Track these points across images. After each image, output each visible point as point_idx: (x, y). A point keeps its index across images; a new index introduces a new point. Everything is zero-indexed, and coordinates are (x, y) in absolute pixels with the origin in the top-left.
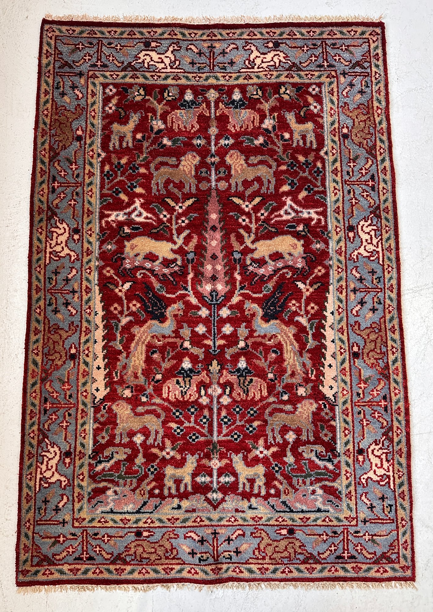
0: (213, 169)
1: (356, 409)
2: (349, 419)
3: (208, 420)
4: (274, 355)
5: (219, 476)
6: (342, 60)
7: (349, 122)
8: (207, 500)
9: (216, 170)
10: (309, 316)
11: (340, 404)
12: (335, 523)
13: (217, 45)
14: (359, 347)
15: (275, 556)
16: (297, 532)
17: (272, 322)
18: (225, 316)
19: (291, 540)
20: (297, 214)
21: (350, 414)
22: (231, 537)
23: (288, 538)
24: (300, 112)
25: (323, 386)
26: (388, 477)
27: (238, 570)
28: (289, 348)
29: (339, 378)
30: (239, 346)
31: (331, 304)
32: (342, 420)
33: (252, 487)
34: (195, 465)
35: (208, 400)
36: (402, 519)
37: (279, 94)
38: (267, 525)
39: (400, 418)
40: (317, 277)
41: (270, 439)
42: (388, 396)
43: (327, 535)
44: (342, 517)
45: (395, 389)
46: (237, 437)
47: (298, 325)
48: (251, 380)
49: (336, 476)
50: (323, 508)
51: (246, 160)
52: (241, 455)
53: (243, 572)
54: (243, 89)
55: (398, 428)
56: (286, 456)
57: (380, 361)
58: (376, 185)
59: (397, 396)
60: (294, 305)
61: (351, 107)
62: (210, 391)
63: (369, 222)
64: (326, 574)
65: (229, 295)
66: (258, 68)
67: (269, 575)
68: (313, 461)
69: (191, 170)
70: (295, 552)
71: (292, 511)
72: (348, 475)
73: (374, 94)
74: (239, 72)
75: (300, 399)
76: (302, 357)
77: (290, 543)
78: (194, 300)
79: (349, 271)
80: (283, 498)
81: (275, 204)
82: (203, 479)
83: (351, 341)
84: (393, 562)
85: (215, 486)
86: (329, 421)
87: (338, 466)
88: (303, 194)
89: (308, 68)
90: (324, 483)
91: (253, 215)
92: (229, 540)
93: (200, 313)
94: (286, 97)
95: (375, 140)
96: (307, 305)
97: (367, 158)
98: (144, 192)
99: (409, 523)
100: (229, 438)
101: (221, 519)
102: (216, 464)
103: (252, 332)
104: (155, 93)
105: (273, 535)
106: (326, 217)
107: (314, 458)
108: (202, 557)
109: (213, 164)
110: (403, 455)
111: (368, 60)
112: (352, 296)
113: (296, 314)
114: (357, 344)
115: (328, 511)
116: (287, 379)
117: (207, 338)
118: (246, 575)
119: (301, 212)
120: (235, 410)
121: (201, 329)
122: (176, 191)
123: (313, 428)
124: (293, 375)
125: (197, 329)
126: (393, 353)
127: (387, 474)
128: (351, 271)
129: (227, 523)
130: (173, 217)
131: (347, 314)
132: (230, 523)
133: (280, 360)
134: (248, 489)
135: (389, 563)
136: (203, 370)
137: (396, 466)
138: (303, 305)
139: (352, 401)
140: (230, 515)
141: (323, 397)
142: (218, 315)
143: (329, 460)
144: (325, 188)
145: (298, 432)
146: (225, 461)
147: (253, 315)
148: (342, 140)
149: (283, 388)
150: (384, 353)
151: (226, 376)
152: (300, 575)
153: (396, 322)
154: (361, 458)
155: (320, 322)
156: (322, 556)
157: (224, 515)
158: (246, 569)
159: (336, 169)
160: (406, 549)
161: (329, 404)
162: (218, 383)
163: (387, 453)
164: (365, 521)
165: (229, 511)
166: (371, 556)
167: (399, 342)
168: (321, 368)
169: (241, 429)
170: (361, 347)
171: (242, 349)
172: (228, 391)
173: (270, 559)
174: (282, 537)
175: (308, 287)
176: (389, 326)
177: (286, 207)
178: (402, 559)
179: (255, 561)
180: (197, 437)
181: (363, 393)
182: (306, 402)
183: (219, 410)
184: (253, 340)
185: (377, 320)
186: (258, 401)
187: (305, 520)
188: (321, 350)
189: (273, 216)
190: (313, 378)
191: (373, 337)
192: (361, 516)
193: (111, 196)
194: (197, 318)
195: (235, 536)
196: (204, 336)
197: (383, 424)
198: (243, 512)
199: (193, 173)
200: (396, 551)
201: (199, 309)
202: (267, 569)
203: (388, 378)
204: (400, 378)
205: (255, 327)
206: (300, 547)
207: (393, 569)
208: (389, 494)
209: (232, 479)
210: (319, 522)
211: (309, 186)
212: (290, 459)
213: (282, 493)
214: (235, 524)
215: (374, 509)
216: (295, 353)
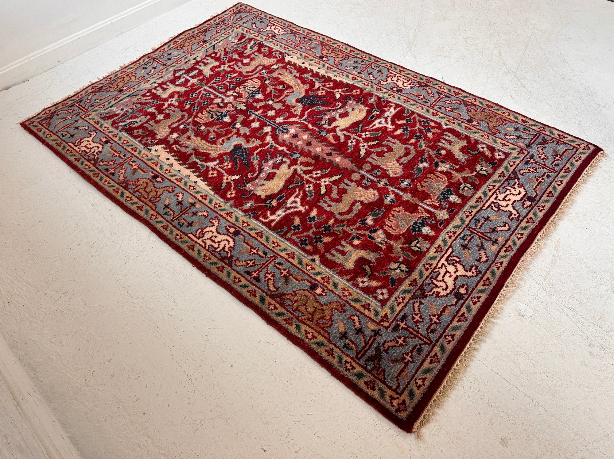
0: (375, 179)
3: (218, 89)
4: (212, 137)
6: (394, 344)
7: (323, 300)
9: (372, 181)
13: (495, 248)
17: (232, 148)
18: (265, 128)
20: (286, 208)
22: (154, 69)
24: (370, 266)
29: (156, 159)
30: (238, 124)
31: (203, 186)
33: (162, 88)
35: (228, 94)
37: (402, 263)
40: (230, 190)
46: (193, 95)
47: (214, 160)
50: (110, 109)
51: (362, 202)
54: (431, 240)
56: (155, 109)
58: (248, 277)
60: (227, 165)
61: (336, 313)
62: (231, 97)
63: (227, 249)
66: (443, 264)
68: (135, 118)
69: (386, 166)
73: (332, 346)
74: (450, 246)
75: (171, 133)
76: (192, 149)
79: (209, 210)
81: (308, 199)
82: (194, 73)
83: (166, 181)
85: (184, 76)
86: (142, 139)
88: (297, 221)
89: (410, 306)
91: (315, 182)
93: (282, 118)
94: (393, 266)
95: (287, 310)
96: (219, 172)
97: (277, 289)
98: (395, 134)
100: (197, 92)
102: (193, 81)
104: (476, 180)
106: (264, 224)
107: (135, 120)
109: (379, 182)
111: (374, 372)
112: (191, 201)
113: (222, 162)
114: (161, 182)
116: (190, 134)
117: (262, 113)
119: (285, 211)
120: (207, 102)
121: (271, 113)
122: (379, 150)
123: (149, 129)
124: (189, 138)
128: (207, 212)
130: (361, 139)
131: (184, 190)
133: (205, 138)
134: (164, 86)
136: (247, 101)
138: (221, 170)
141: (157, 144)
142: (269, 125)
144: (286, 239)
146: (189, 85)
147: (248, 142)
148: (313, 281)
149: (188, 129)
151: (230, 108)
155: (200, 172)
159: (293, 258)
161: (149, 145)
162: (230, 103)
168: (173, 154)
169: (195, 99)
170: (156, 183)
171: (235, 124)
172: (221, 104)
175: (229, 180)
177: (299, 204)
183: (216, 96)
184: (233, 132)
186: (197, 114)
188: (183, 161)
189: (301, 193)
190: (174, 147)
193: (409, 116)
194: (281, 115)
196: (265, 112)
198: (157, 79)
199: (383, 166)
201: (285, 119)
205: (240, 138)
209: (177, 83)
211: (299, 229)
212: (151, 110)
216: (199, 147)
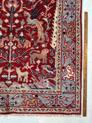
1: (63, 53)
2: (60, 56)
3: (7, 55)
4: (34, 32)
5: (11, 75)
8: (6, 84)
10: (48, 18)
11: (57, 51)
12: (53, 93)
14: (65, 30)
15: (30, 104)
16: (39, 96)
17: (34, 19)
18: (16, 16)
19: (36, 99)
21: (61, 54)
22: (14, 97)
23: (35, 98)
25: (52, 44)
26: (73, 77)
27: (16, 110)
28: (40, 29)
29: (58, 41)
30: (21, 28)
31: (56, 14)
32: (57, 56)
33: (23, 79)
34: (2, 71)
35: (8, 48)
36: (77, 93)
38: (28, 93)
39: (79, 56)
40: (52, 4)
41: (31, 63)
42: (75, 48)
43: (50, 97)
44: (55, 91)
45: (78, 46)
46: (18, 61)
47: (44, 21)
48: (25, 41)
49: (54, 76)
50: (49, 87)
52: (19, 68)
53: (17, 110)
55: (78, 60)
56: (36, 69)
57: (73, 36)
59: (78, 49)
60: (43, 14)
62: (9, 44)
64: (48, 111)
65: (18, 9)
67: (27, 111)
68: (46, 71)
70: (38, 103)
71: (37, 88)
72: (59, 76)
75: (43, 48)
76: (45, 33)
77: (36, 100)
78: (4, 10)
79: (63, 3)
80: (34, 83)
82: (4, 76)
83: (63, 28)
84: (73, 108)
85: (9, 79)
86: (53, 56)
87: (55, 73)
90: (49, 78)
92: (13, 98)
93: (7, 15)
96: (48, 14)
99: (80, 94)
100: (15, 62)
101: (10, 91)
102: (10, 71)
103: (26, 23)
105: (30, 97)
107: (47, 70)
108: (2, 104)
110: (79, 70)
112: (64, 11)
113: (43, 17)
114: (65, 29)
115: (51, 89)
116: (38, 41)
117: (9, 24)
118: (18, 111)
120: (18, 51)
121: (7, 21)
123: (47, 59)
124: (41, 39)
125: (5, 21)
126: (78, 33)
127: (73, 76)
129: (13, 92)
131: (62, 18)
132: (14, 92)
133: (36, 34)
134: (21, 80)
135: (72, 108)
136: (6, 36)
137: (76, 73)
138: (46, 14)
139: (61, 50)
140: (14, 89)
141: (51, 48)
142: (14, 16)
143: (52, 70)
145: (41, 60)
146: (13, 70)
147: (27, 17)
149: (37, 44)
150: (74, 33)
151: (15, 39)
152: (39, 112)
153: (79, 21)
154: (63, 70)
155: (52, 20)
156: (47, 105)
157: (12, 89)
158: (18, 109)
160: (78, 103)
161: (53, 51)
162: (12, 41)
163: (73, 69)
164: (64, 93)
165: (13, 88)
166: (65, 105)
167: (80, 29)
168: (51, 38)
169: (20, 58)
170: (66, 30)
171: (22, 29)
172: (15, 44)
173: (28, 106)
174: (33, 98)
175: (48, 7)
176: (77, 23)
178: (76, 107)
179: (23, 106)
180: (3, 61)
181: (66, 47)
182: (45, 50)
183: (12, 51)
184: (26, 26)
185: (72, 21)
186: (27, 49)
187: (42, 92)
188: (52, 31)
190: (48, 41)
191: (71, 27)
192: (63, 91)
194: (5, 17)
195: (15, 97)
196: (8, 24)
197: (72, 58)
198: (19, 88)
200: (74, 104)
201: (6, 13)
202: (27, 109)
203: (75, 41)
204: (80, 42)
205: (27, 21)
206: (39, 101)
207: (73, 110)
208: (73, 83)
209: (16, 76)
210: (47, 93)
212: (38, 70)
213: (34, 82)
214: (16, 93)
215: (67, 89)
216: (42, 32)
